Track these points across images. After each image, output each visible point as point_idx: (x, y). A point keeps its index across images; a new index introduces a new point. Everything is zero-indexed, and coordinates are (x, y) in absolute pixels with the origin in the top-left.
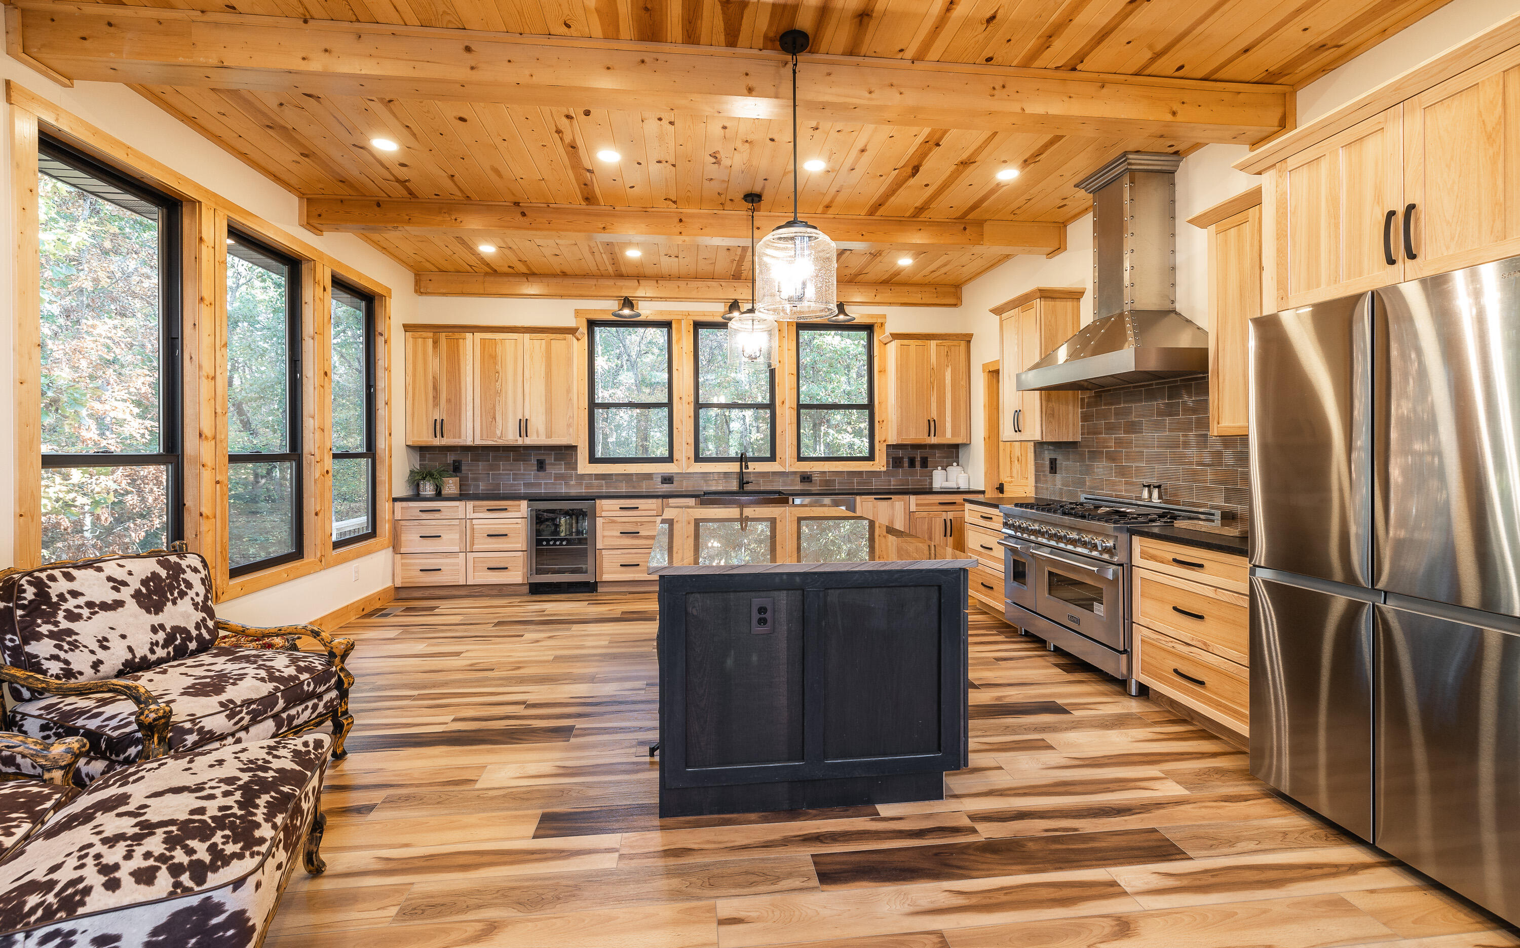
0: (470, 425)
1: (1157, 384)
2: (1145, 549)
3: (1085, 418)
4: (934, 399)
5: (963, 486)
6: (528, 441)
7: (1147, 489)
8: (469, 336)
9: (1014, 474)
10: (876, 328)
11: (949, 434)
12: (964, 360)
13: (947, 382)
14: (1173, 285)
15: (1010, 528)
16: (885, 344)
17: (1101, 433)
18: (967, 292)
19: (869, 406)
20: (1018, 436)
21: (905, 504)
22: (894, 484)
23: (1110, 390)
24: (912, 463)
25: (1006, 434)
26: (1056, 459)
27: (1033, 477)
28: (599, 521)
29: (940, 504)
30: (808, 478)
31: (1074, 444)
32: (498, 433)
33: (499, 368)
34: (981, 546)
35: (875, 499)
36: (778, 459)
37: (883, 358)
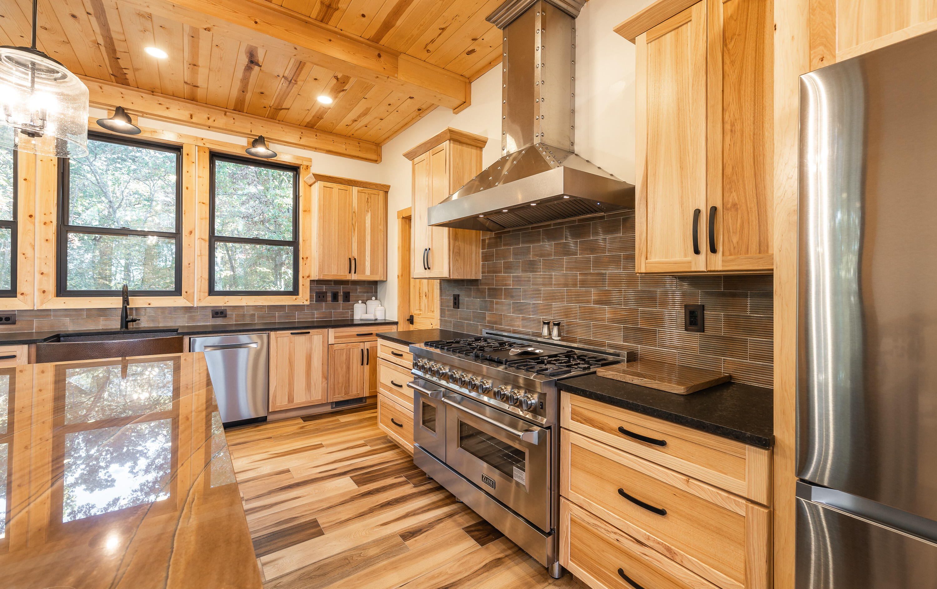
1: (555, 224)
2: (577, 408)
3: (486, 258)
4: (354, 240)
5: (380, 317)
7: (546, 326)
9: (423, 307)
10: (302, 170)
11: (368, 272)
12: (382, 207)
13: (367, 225)
14: (573, 127)
15: (420, 370)
16: (310, 186)
17: (500, 272)
18: (386, 149)
19: (294, 243)
20: (427, 274)
21: (323, 337)
22: (317, 316)
23: (509, 232)
24: (335, 297)
25: (416, 271)
26: (459, 295)
27: (439, 311)
29: (358, 335)
30: (222, 313)
31: (473, 282)
34: (392, 382)
35: (292, 334)
36: (183, 292)
37: (308, 200)
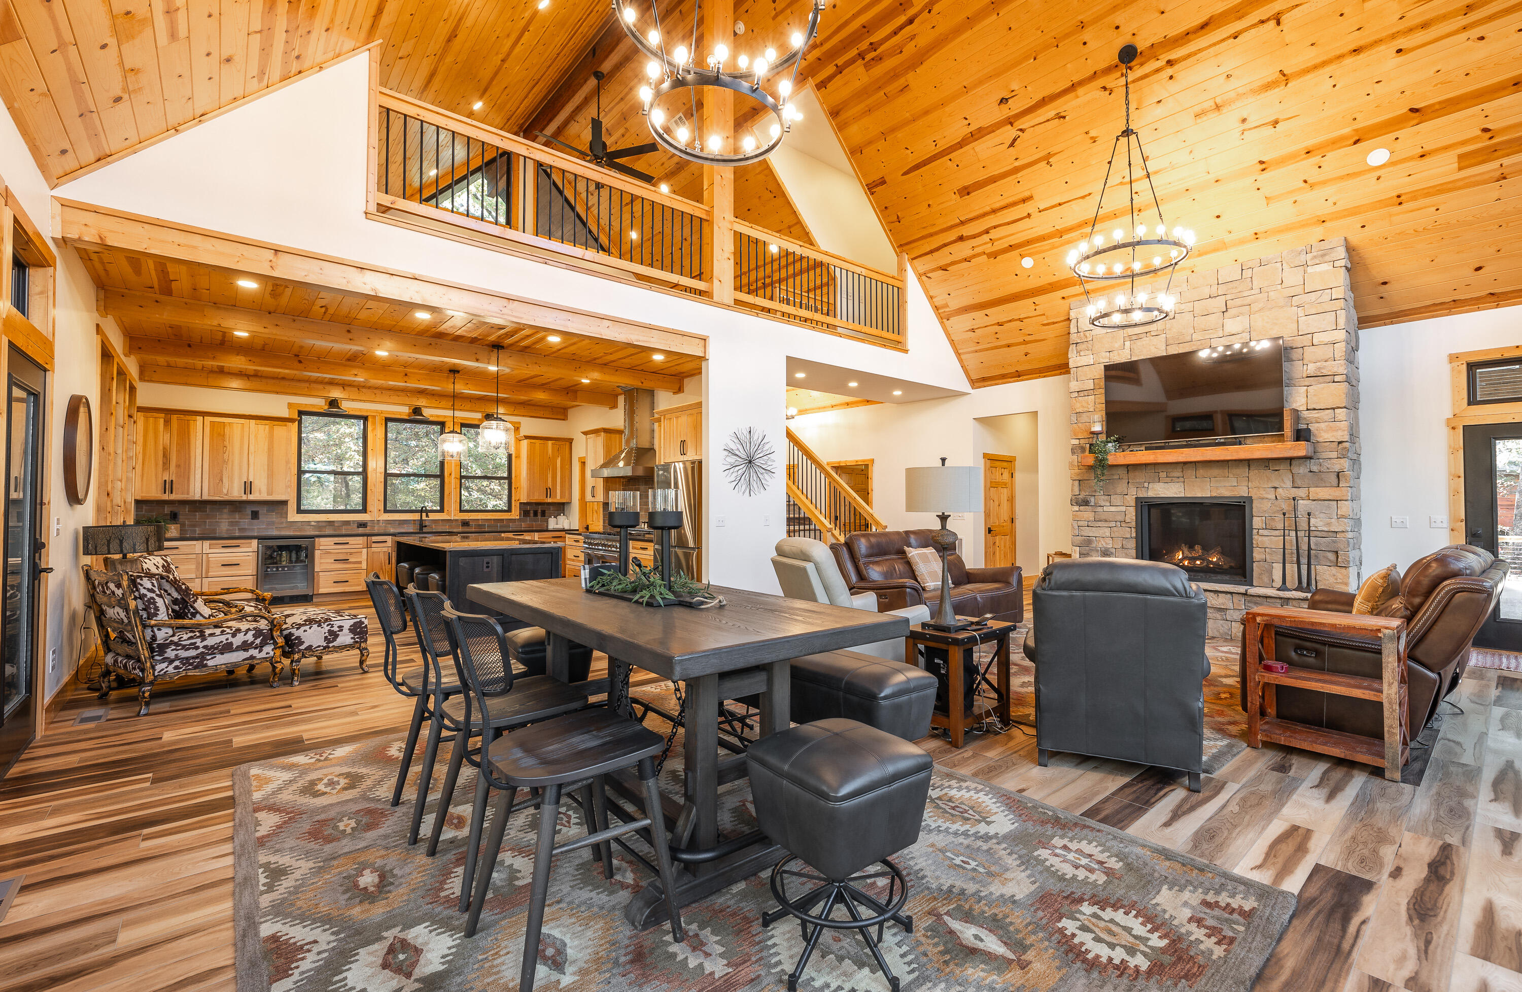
0: (198, 485)
4: (550, 476)
5: (567, 527)
6: (251, 497)
8: (200, 419)
9: (593, 518)
11: (558, 497)
12: (568, 453)
13: (558, 465)
16: (520, 440)
18: (571, 412)
19: (509, 478)
20: (593, 499)
22: (524, 526)
24: (536, 514)
25: (589, 498)
27: (602, 521)
28: (317, 553)
29: (553, 537)
30: (467, 521)
32: (225, 491)
33: (226, 443)
36: (446, 510)
37: (518, 449)
